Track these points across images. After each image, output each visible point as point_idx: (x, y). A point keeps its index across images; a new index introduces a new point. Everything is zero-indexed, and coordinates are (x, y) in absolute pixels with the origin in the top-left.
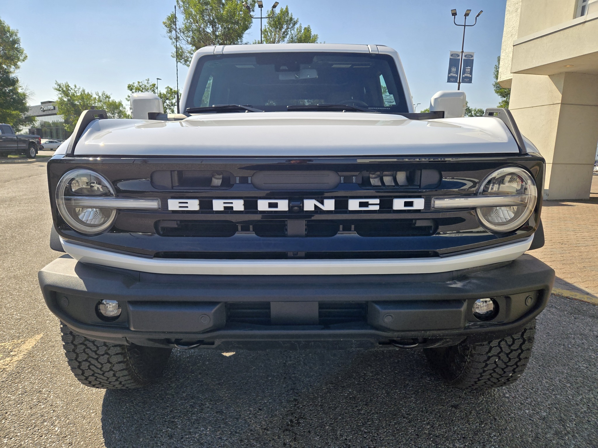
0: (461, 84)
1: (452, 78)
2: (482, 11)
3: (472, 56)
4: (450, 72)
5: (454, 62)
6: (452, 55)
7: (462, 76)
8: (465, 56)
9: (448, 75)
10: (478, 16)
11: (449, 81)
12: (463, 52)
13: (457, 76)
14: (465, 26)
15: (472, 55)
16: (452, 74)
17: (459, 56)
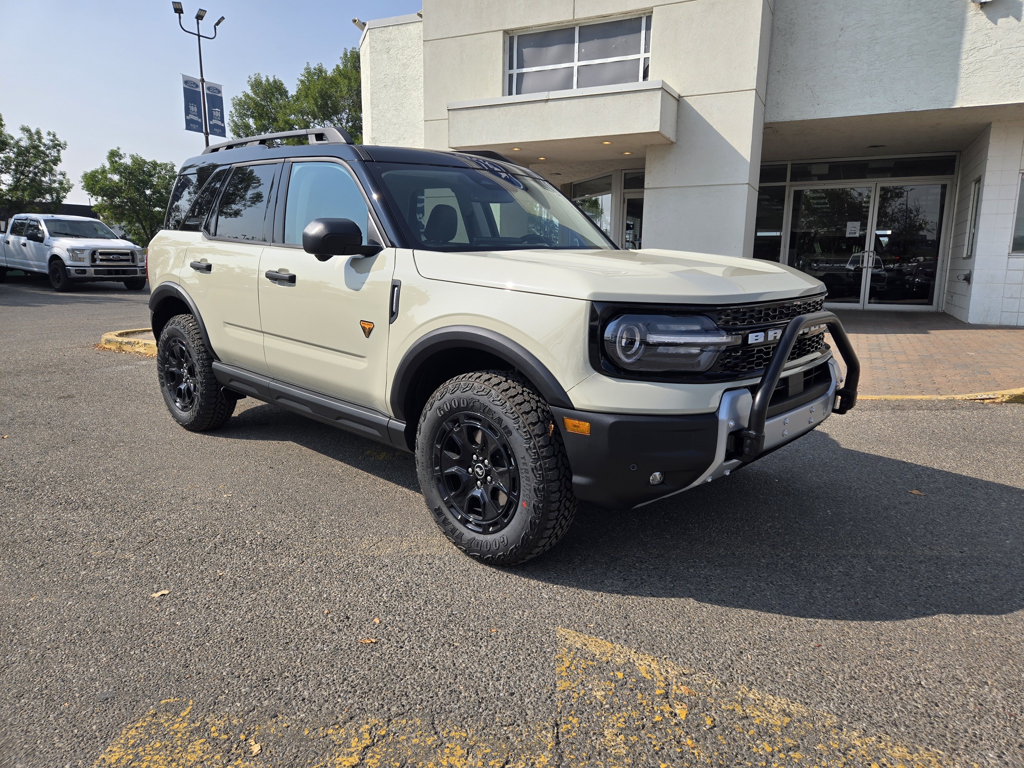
0: (210, 136)
1: (193, 124)
2: (223, 18)
3: (220, 92)
4: (187, 112)
5: (191, 96)
6: (186, 82)
7: (209, 122)
8: (209, 89)
9: (186, 117)
10: (218, 24)
11: (188, 128)
12: (203, 80)
13: (200, 120)
14: (199, 36)
15: (219, 88)
16: (191, 117)
17: (197, 86)
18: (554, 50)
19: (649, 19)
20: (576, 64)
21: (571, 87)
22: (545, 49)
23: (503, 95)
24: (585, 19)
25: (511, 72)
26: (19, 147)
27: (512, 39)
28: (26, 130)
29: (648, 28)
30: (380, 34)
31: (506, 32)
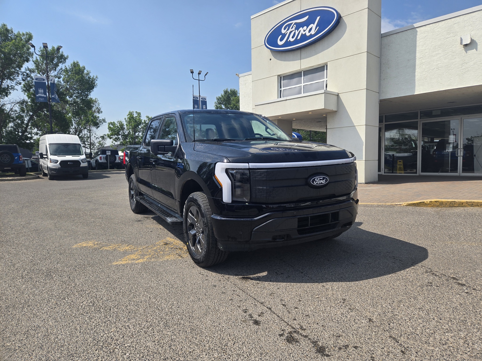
2: (208, 73)
3: (205, 99)
4: (194, 107)
5: (195, 102)
6: (194, 97)
8: (202, 99)
10: (206, 75)
12: (200, 96)
14: (199, 80)
17: (198, 98)
18: (295, 80)
19: (327, 66)
20: (302, 85)
21: (301, 93)
22: (292, 80)
23: (278, 98)
24: (305, 68)
25: (281, 89)
26: (145, 123)
27: (281, 78)
28: (148, 117)
29: (327, 69)
30: (243, 79)
31: (278, 76)
